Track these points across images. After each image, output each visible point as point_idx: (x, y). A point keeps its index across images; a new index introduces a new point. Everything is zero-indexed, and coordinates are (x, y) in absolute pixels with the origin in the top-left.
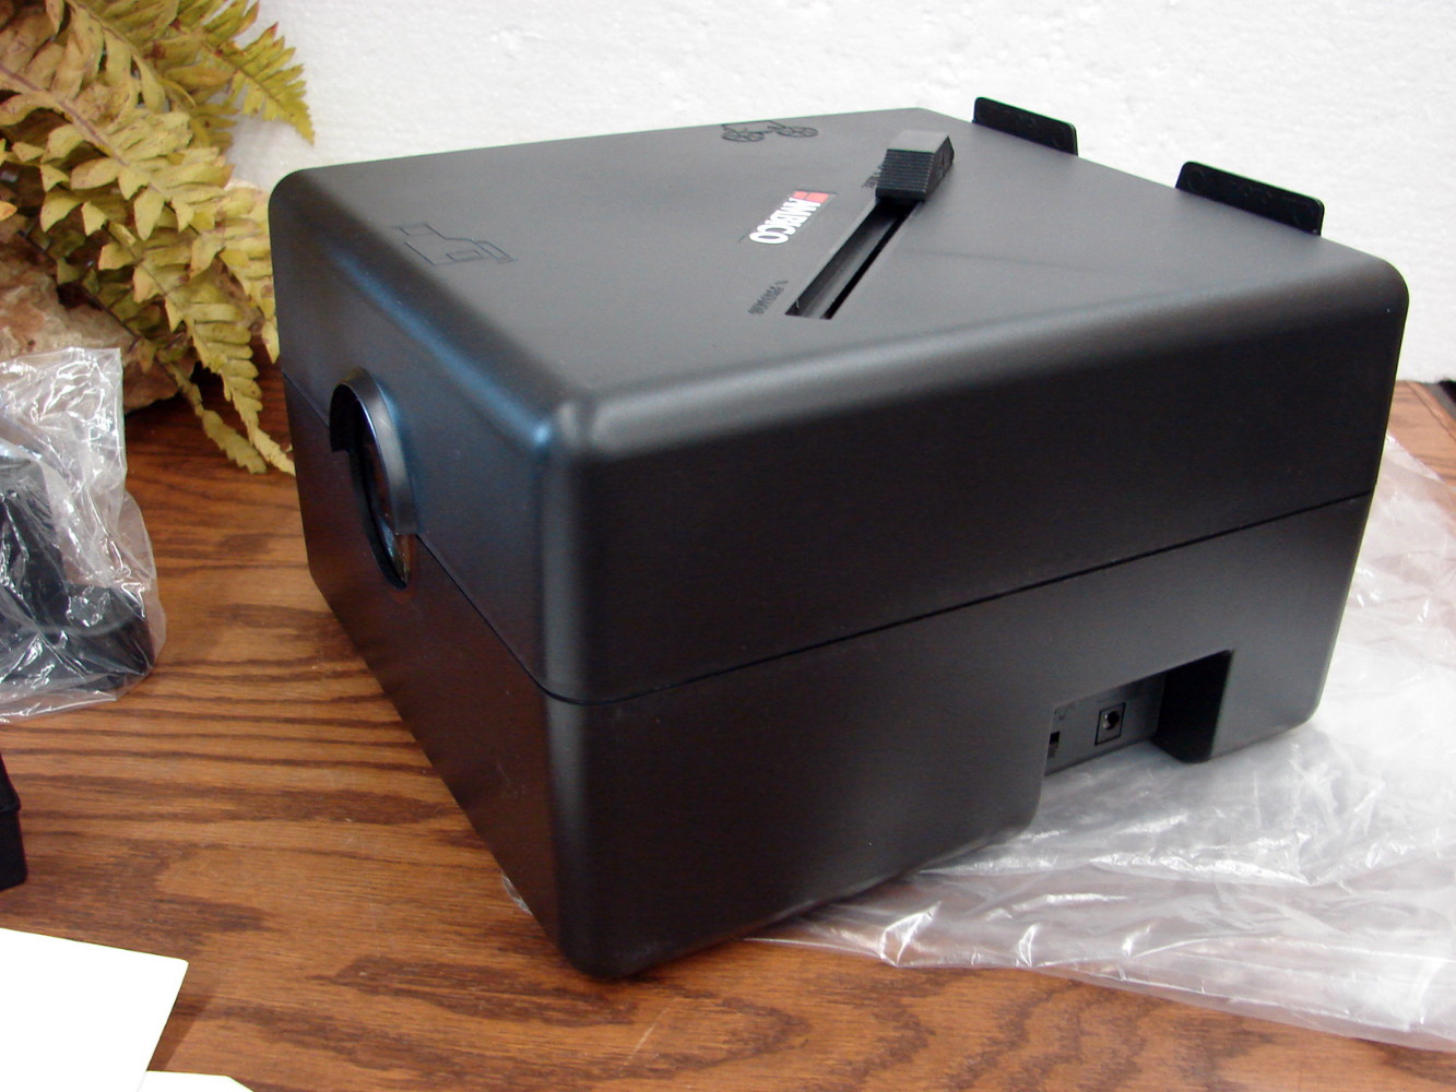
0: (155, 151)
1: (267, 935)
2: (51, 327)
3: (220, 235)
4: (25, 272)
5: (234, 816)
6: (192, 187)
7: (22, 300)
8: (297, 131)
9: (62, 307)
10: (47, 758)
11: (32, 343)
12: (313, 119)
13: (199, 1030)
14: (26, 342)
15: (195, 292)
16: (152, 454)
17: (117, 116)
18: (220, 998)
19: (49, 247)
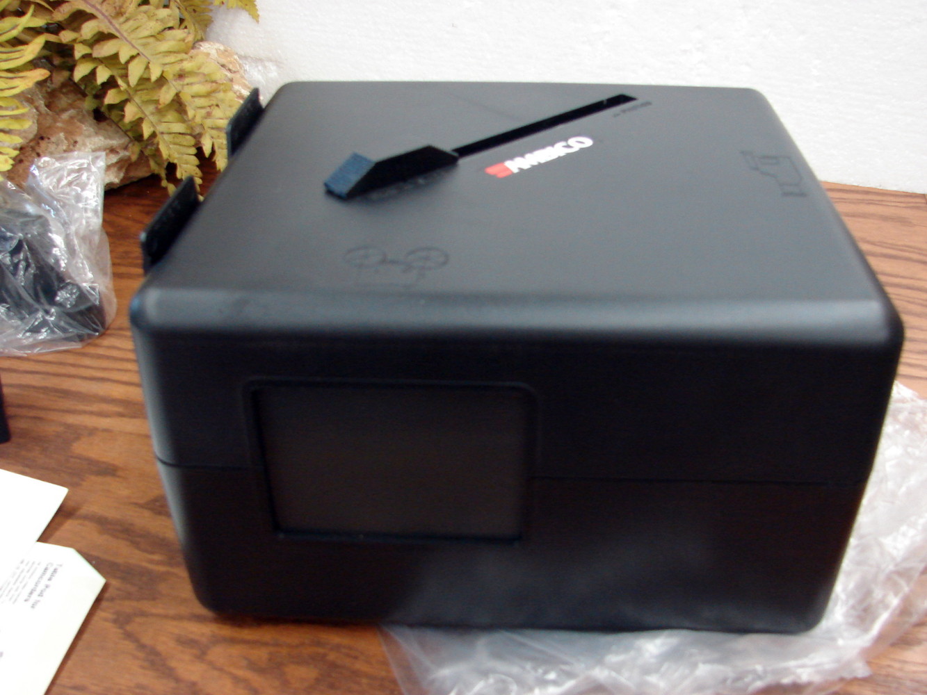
0: (147, 33)
1: (117, 479)
2: (86, 133)
3: (181, 83)
4: (75, 101)
5: (121, 415)
6: (167, 54)
7: (72, 118)
8: (249, 14)
9: (95, 121)
10: (38, 376)
11: (76, 142)
12: (258, 7)
13: (69, 525)
14: (72, 141)
15: (164, 116)
16: (143, 205)
17: (125, 13)
18: (84, 510)
19: (85, 88)
